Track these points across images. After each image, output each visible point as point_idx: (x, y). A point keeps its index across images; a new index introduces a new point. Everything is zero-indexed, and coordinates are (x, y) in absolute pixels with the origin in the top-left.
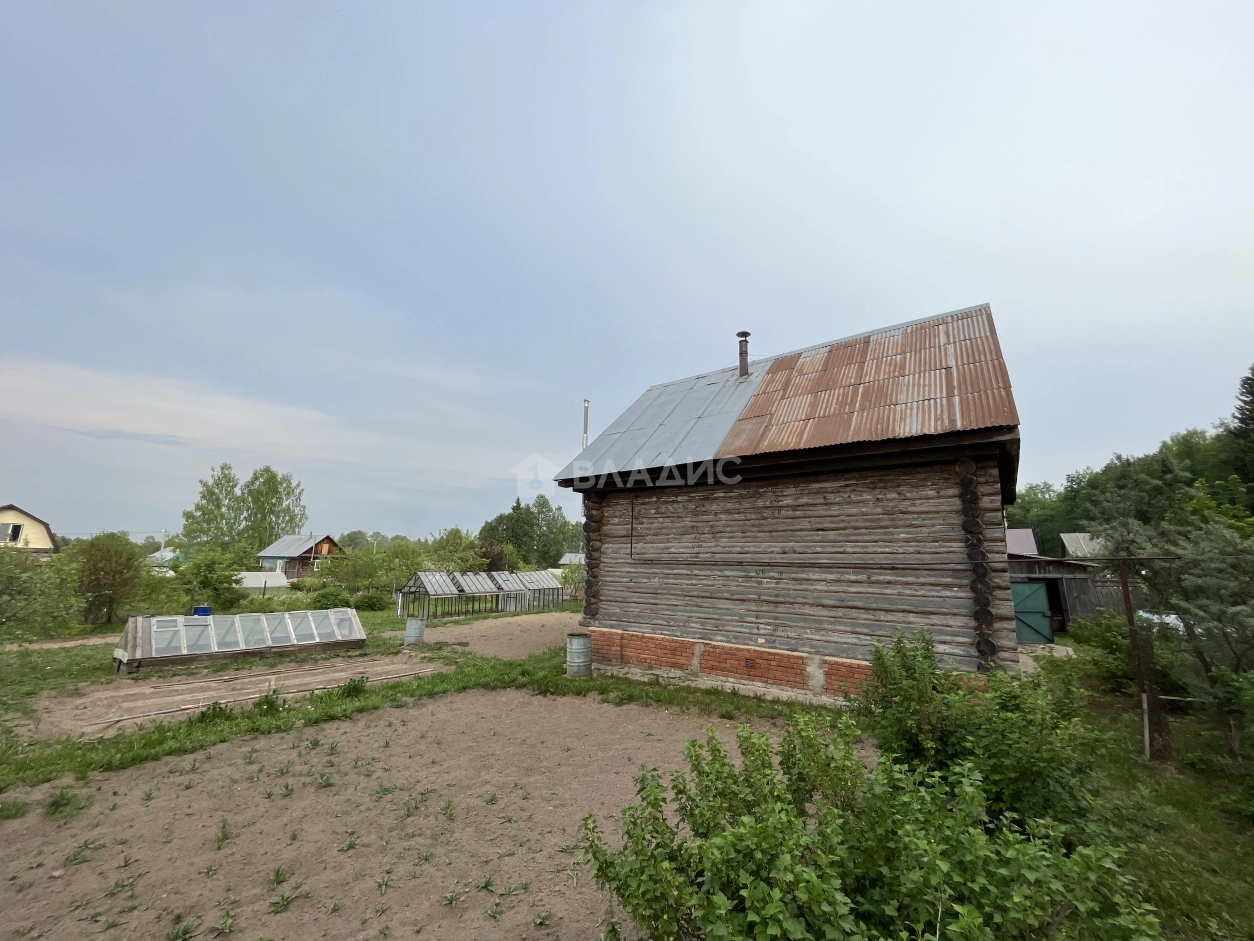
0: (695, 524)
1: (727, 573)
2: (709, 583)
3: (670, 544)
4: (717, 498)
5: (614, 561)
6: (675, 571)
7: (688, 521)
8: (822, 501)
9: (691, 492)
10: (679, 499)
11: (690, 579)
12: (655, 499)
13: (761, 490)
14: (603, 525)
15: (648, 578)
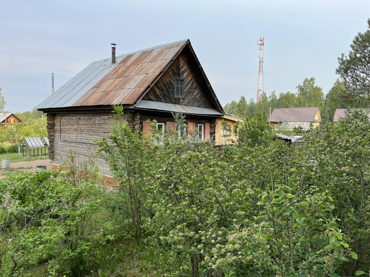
0: (77, 128)
1: (84, 146)
2: (80, 149)
3: (71, 135)
4: (82, 119)
5: (57, 140)
6: (72, 145)
7: (75, 127)
8: (104, 123)
9: (76, 116)
10: (73, 118)
11: (75, 148)
12: (67, 118)
13: (91, 117)
14: (55, 126)
15: (66, 147)
